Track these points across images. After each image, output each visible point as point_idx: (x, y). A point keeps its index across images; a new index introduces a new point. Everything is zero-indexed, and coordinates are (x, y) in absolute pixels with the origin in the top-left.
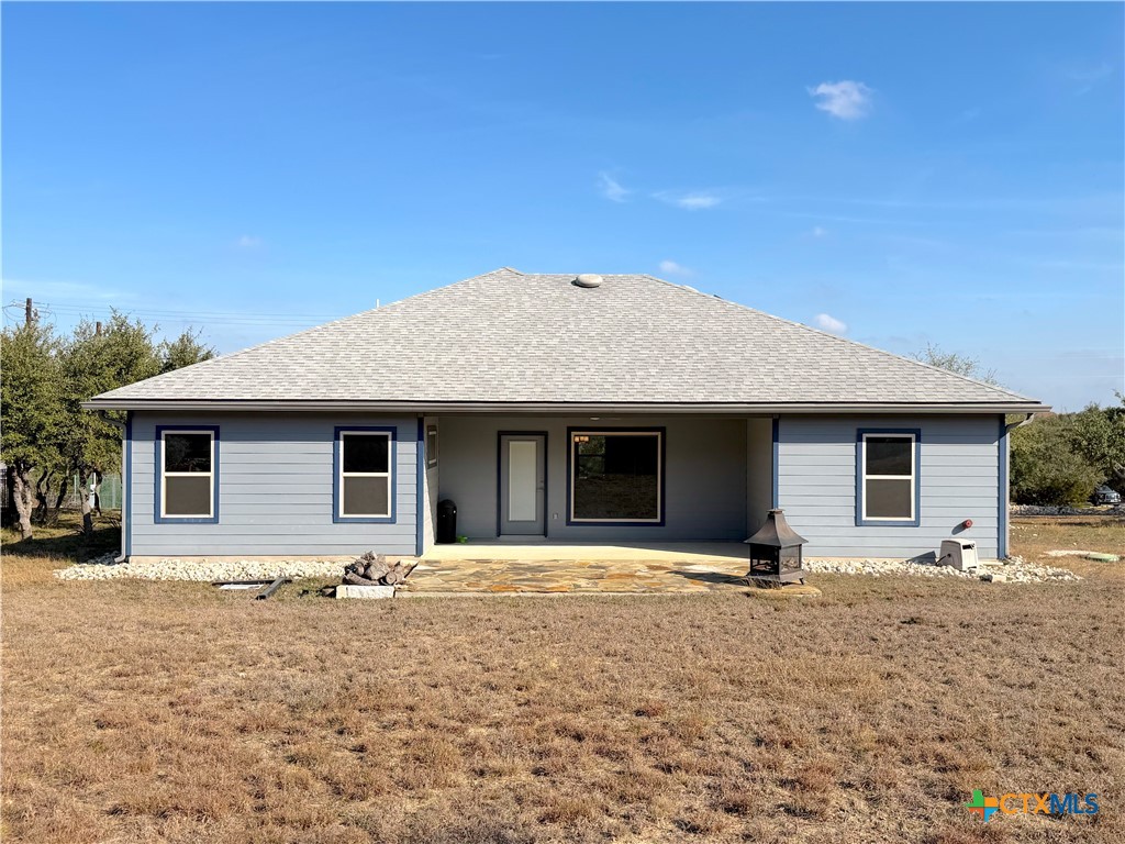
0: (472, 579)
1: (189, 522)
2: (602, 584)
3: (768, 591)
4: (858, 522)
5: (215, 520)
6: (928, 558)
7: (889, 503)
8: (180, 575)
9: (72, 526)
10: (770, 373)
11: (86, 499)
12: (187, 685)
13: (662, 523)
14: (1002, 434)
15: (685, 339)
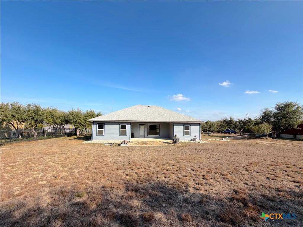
0: (138, 143)
1: (100, 136)
2: (154, 144)
3: (175, 145)
4: (184, 136)
5: (104, 135)
6: (192, 140)
7: (187, 133)
8: (99, 143)
9: (84, 135)
10: (173, 118)
11: (86, 132)
12: (106, 161)
13: (159, 136)
14: (200, 125)
15: (162, 113)
